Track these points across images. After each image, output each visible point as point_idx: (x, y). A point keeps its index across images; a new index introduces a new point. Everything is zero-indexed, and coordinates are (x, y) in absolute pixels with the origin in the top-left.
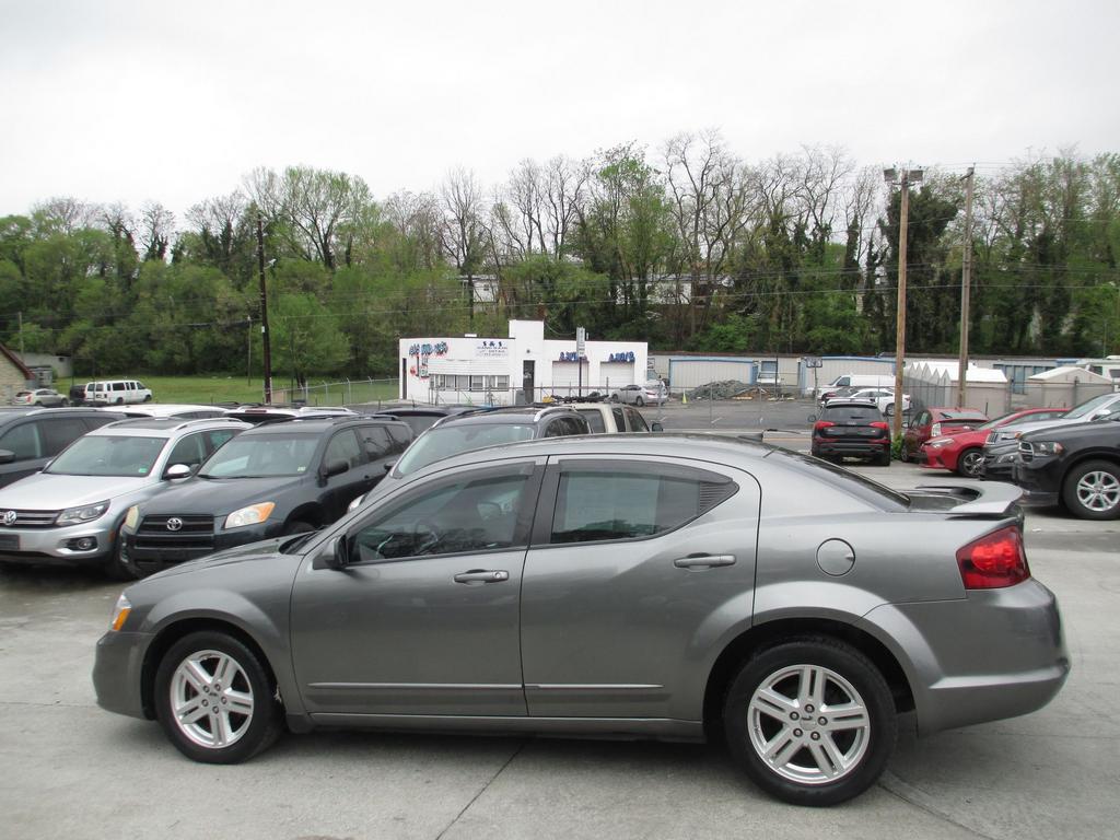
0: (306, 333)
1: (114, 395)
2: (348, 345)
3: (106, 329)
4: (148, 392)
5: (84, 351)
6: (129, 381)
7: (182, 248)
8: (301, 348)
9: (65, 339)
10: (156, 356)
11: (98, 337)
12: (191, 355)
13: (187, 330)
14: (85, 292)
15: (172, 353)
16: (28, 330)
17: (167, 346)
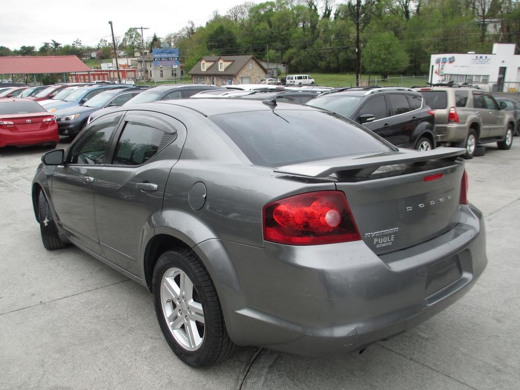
0: (387, 52)
1: (298, 81)
2: (408, 58)
3: (303, 52)
4: (313, 80)
5: (293, 62)
6: (305, 75)
7: (339, 12)
8: (384, 60)
9: (285, 57)
10: (322, 64)
11: (299, 55)
12: (338, 64)
13: (336, 52)
14: (295, 35)
15: (329, 63)
16: (271, 53)
17: (328, 59)
